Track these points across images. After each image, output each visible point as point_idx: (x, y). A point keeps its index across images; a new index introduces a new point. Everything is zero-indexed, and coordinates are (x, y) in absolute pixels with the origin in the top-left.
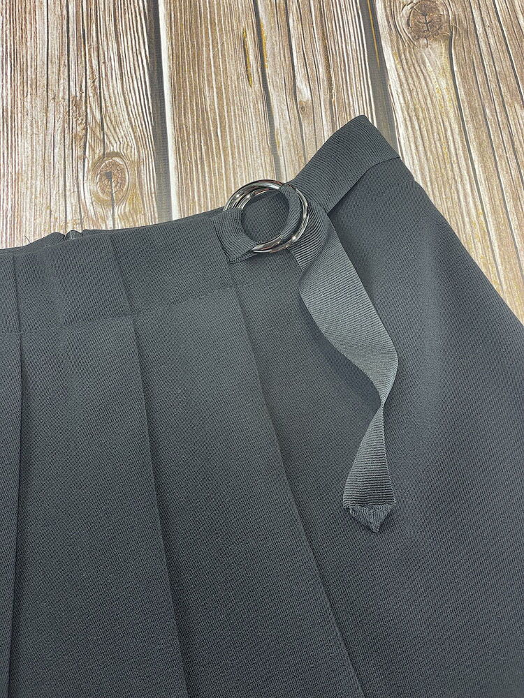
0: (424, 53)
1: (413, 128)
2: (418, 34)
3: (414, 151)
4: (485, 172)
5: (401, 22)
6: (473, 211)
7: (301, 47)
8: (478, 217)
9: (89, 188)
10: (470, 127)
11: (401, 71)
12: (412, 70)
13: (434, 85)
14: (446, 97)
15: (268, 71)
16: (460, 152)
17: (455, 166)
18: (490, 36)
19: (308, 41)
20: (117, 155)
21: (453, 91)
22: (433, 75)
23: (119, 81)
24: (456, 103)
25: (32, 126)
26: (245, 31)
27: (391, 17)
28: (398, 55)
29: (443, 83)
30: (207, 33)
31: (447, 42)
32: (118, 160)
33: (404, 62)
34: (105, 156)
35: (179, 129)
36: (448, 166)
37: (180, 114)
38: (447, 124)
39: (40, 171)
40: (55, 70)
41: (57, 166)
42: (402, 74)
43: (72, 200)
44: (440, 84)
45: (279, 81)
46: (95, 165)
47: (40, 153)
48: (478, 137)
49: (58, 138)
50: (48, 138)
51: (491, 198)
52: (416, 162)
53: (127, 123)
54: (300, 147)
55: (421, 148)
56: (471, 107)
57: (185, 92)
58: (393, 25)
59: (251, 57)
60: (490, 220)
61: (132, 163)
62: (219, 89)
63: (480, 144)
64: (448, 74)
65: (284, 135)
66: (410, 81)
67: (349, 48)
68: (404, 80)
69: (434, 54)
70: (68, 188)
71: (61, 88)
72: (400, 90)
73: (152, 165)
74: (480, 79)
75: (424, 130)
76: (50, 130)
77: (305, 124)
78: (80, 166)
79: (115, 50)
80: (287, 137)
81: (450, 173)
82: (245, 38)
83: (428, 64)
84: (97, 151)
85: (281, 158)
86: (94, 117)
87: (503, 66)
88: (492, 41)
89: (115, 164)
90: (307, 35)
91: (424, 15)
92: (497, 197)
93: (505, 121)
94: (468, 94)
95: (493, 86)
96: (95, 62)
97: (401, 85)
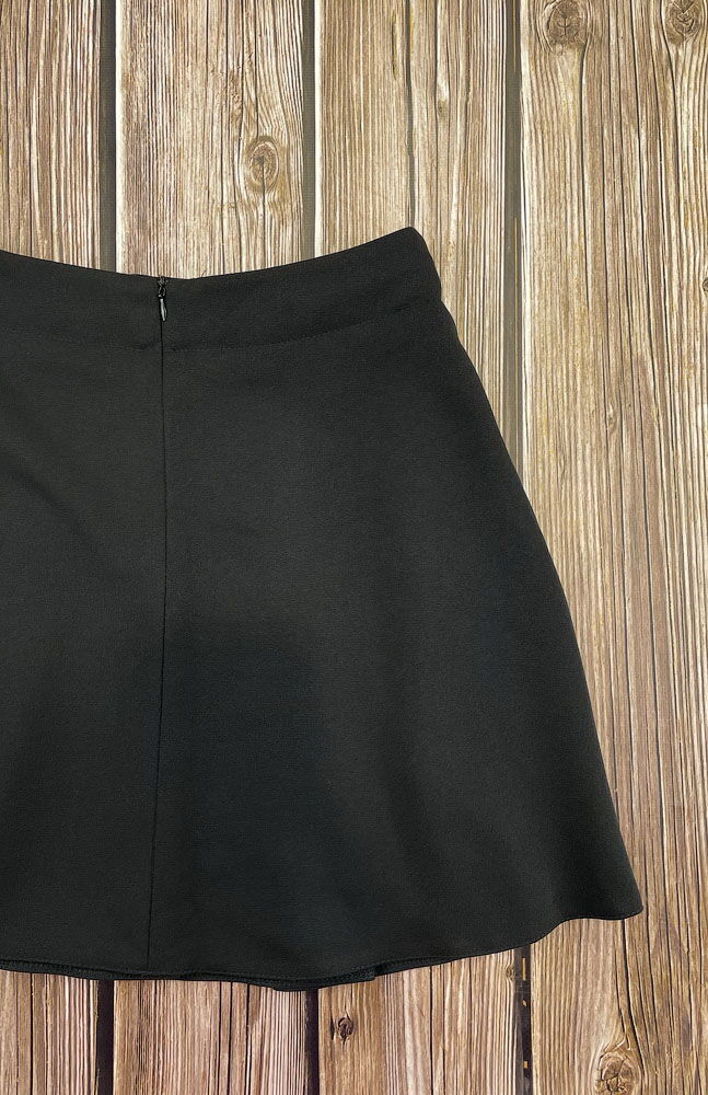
0: (558, 60)
1: (537, 141)
2: (556, 38)
3: (534, 166)
4: (592, 195)
5: (542, 24)
6: (576, 233)
7: (446, 40)
8: (579, 239)
9: (243, 171)
10: (587, 147)
11: (534, 78)
12: (545, 78)
13: (562, 97)
14: (571, 111)
15: (413, 63)
16: (575, 171)
17: (568, 185)
18: (621, 49)
19: (453, 34)
20: (269, 139)
21: (578, 106)
22: (562, 87)
23: (274, 58)
24: (578, 119)
25: (192, 99)
26: (394, 15)
27: (533, 15)
28: (534, 59)
29: (570, 96)
30: (359, 13)
31: (581, 51)
32: (269, 144)
33: (539, 68)
34: (259, 139)
35: (327, 117)
36: (562, 185)
37: (328, 101)
38: (567, 141)
39: (199, 150)
40: (214, 39)
41: (215, 145)
42: (534, 82)
43: (228, 183)
44: (568, 97)
45: (422, 77)
46: (250, 148)
47: (199, 131)
48: (592, 157)
49: (216, 115)
50: (207, 115)
51: (594, 222)
52: (535, 177)
53: (280, 106)
54: (434, 150)
55: (541, 163)
56: (591, 125)
57: (334, 78)
58: (534, 27)
59: (398, 46)
60: (589, 243)
61: (283, 149)
62: (366, 77)
63: (593, 166)
64: (577, 87)
65: (421, 135)
66: (541, 91)
67: (490, 47)
68: (535, 89)
69: (567, 63)
70: (224, 170)
71: (220, 61)
72: (530, 100)
73: (300, 153)
74: (604, 96)
75: (546, 145)
76: (209, 107)
77: (441, 126)
78: (236, 148)
79: (272, 22)
80: (423, 138)
81: (562, 192)
82: (394, 23)
83: (560, 74)
84: (251, 134)
85: (416, 160)
86: (249, 96)
87: (628, 85)
88: (622, 55)
89: (266, 149)
90: (453, 27)
91: (565, 17)
92: (599, 220)
93: (619, 144)
94: (591, 112)
95: (615, 104)
96: (252, 34)
97: (532, 94)
